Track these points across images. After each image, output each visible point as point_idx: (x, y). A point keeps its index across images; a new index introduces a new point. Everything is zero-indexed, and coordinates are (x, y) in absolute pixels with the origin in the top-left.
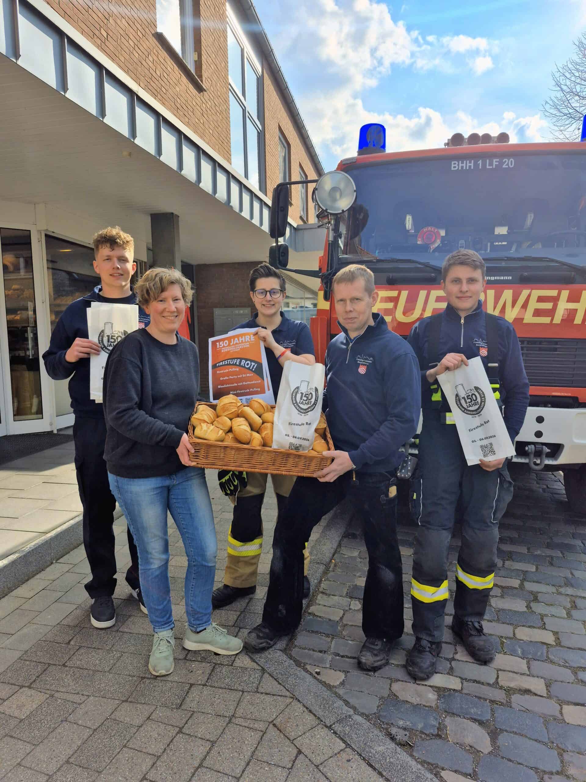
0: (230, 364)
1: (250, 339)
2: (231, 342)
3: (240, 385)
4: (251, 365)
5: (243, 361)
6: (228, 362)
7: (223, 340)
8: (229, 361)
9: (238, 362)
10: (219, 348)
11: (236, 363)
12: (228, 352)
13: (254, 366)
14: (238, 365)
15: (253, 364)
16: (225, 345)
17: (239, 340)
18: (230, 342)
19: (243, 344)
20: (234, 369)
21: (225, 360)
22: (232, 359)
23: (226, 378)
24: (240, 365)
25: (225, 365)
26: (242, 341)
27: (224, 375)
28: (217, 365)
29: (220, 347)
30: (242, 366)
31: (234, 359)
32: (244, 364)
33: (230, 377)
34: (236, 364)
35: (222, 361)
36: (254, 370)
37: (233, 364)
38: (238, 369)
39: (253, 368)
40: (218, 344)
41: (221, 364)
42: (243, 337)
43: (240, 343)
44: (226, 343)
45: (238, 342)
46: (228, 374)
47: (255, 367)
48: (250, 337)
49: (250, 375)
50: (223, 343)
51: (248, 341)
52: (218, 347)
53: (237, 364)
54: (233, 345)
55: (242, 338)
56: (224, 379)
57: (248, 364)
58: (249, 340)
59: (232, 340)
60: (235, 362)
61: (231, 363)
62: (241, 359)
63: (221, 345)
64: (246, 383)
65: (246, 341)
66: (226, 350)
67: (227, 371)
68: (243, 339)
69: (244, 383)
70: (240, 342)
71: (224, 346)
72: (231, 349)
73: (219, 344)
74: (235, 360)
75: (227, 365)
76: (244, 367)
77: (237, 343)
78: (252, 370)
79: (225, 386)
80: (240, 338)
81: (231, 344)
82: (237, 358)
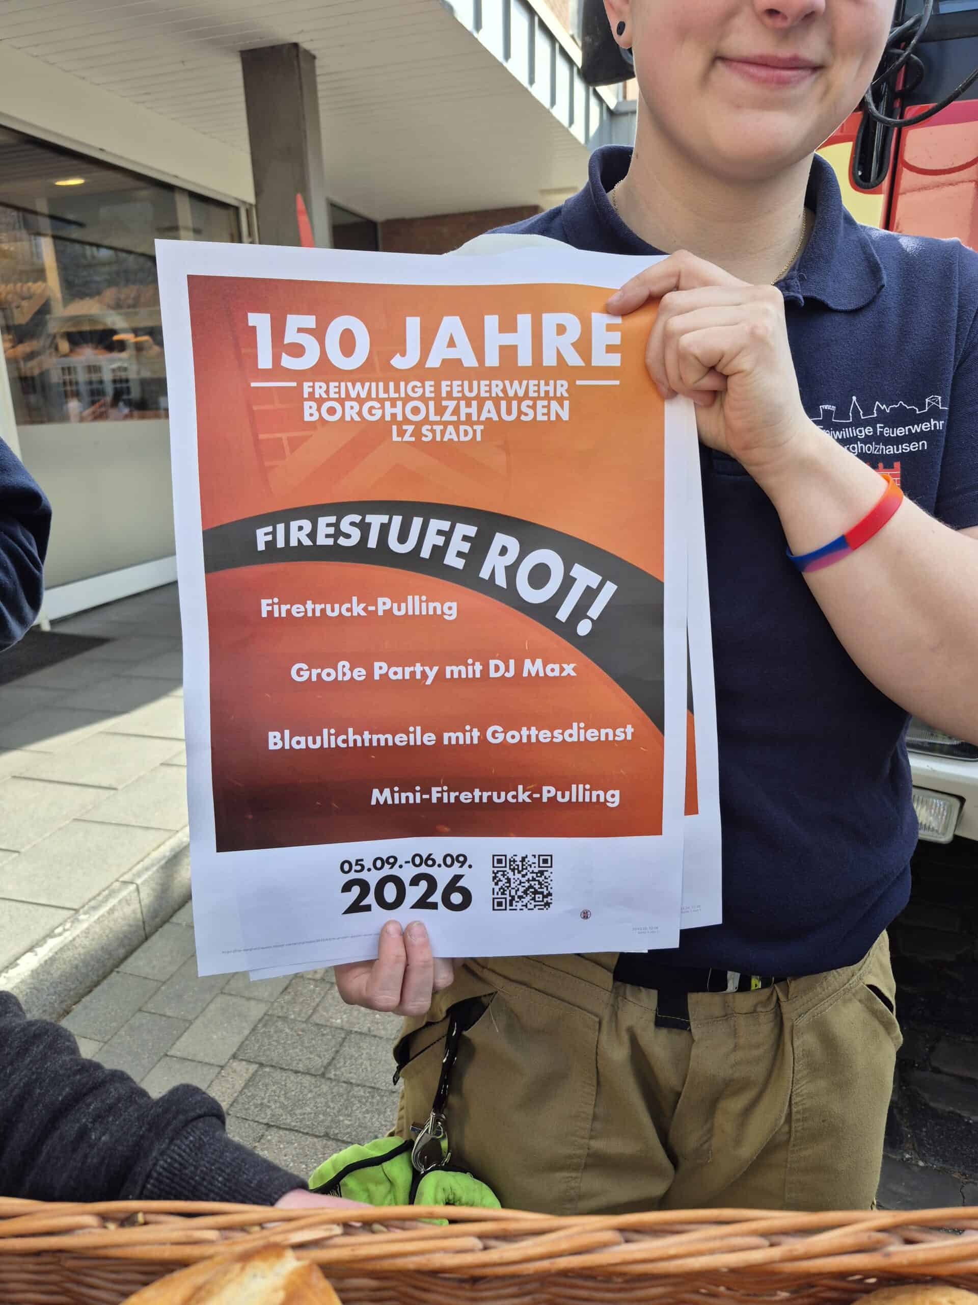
0: (382, 555)
1: (583, 346)
2: (400, 346)
3: (457, 748)
4: (568, 582)
5: (500, 540)
6: (364, 527)
7: (322, 300)
8: (376, 521)
9: (458, 544)
11: (439, 552)
12: (367, 436)
13: (590, 594)
14: (450, 573)
15: (585, 577)
16: (337, 359)
17: (477, 337)
18: (387, 337)
19: (516, 388)
20: (415, 605)
21: (340, 509)
22: (408, 510)
23: (344, 671)
24: (469, 577)
25: (335, 553)
26: (509, 352)
28: (262, 537)
29: (288, 362)
30: (488, 587)
31: (430, 510)
32: (511, 571)
33: (380, 668)
35: (313, 513)
36: (584, 628)
37: (411, 561)
38: (450, 611)
39: (580, 612)
40: (260, 321)
41: (298, 532)
42: (524, 321)
43: (483, 373)
44: (348, 343)
45: (470, 361)
47: (595, 611)
48: (587, 330)
49: (554, 669)
51: (562, 369)
52: (265, 361)
55: (508, 326)
56: (328, 674)
57: (539, 576)
58: (574, 359)
59: (413, 326)
60: (433, 539)
61: (394, 544)
62: (488, 523)
63: (297, 350)
64: (513, 737)
65: (549, 360)
66: (351, 412)
67: (357, 608)
68: (522, 339)
69: (496, 735)
70: (492, 359)
71: (324, 369)
72: (408, 412)
73: (278, 331)
74: (436, 524)
75: (360, 553)
76: (510, 596)
77: (452, 368)
78: (567, 630)
79: (327, 739)
80: (491, 322)
81: (398, 362)
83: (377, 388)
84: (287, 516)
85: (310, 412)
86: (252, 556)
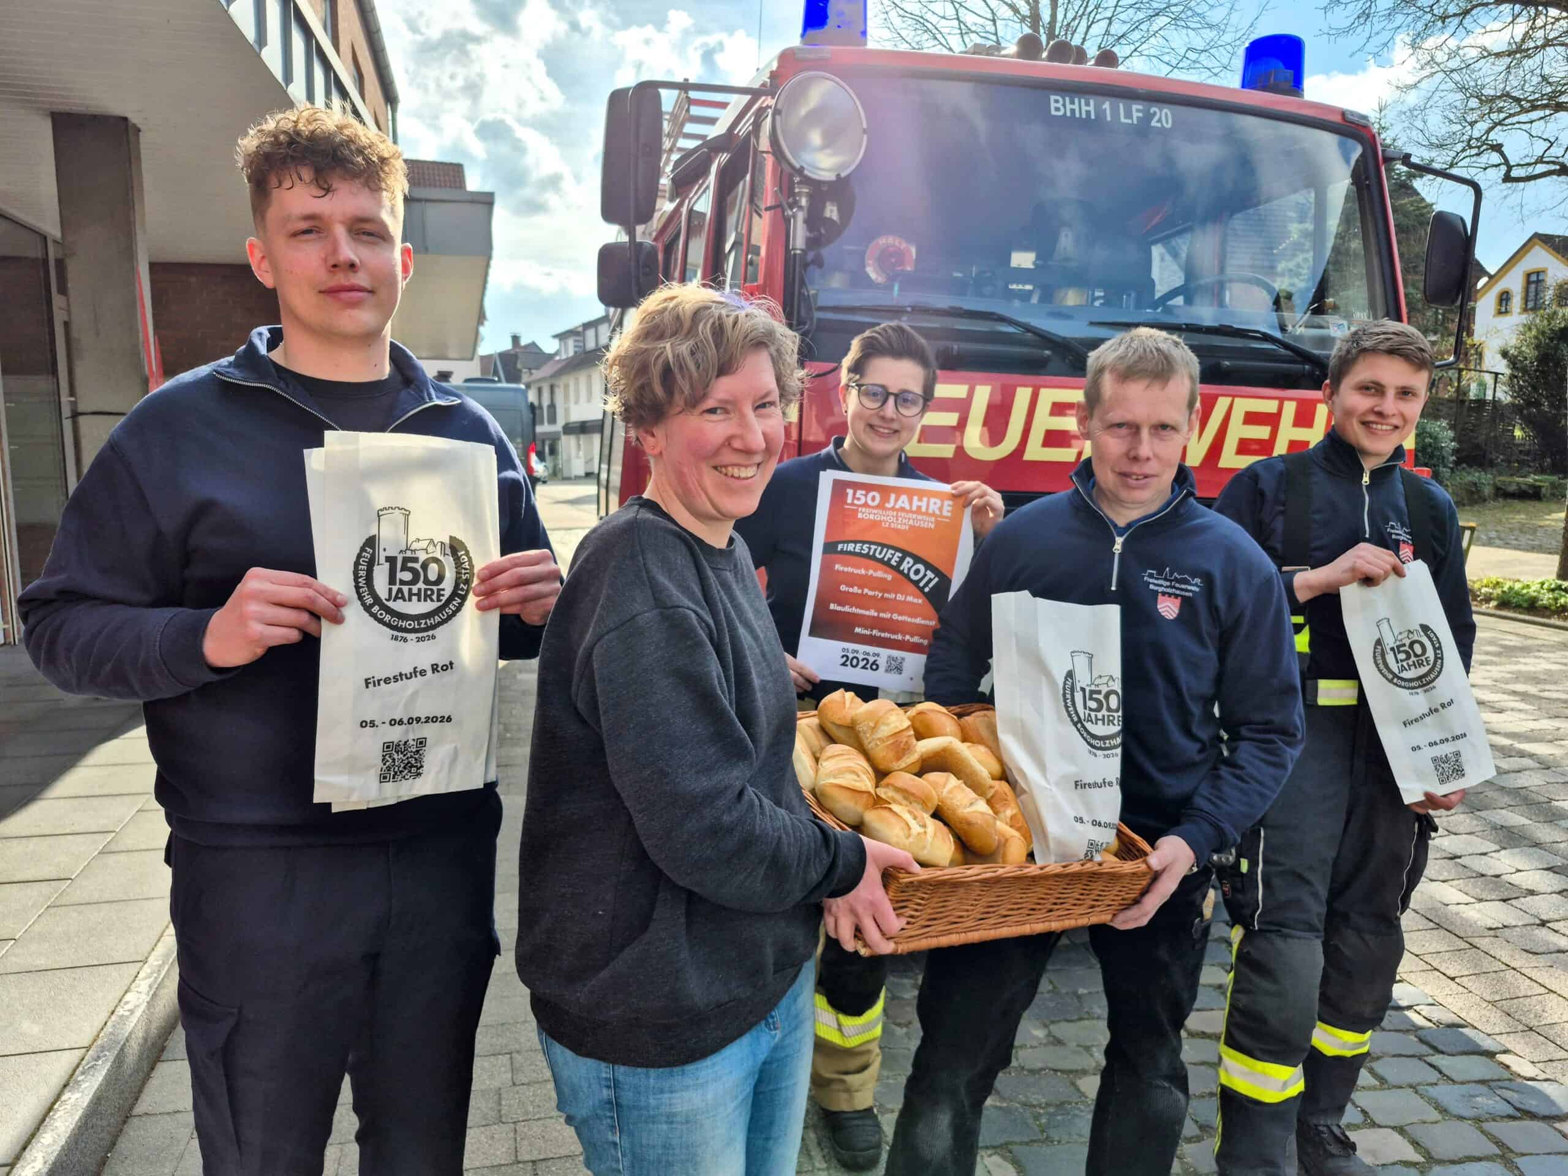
0: (873, 558)
1: (941, 509)
2: (888, 501)
3: (883, 619)
4: (925, 575)
5: (908, 559)
6: (870, 549)
7: (868, 488)
8: (873, 547)
9: (896, 558)
10: (852, 504)
11: (890, 559)
12: (875, 524)
13: (930, 580)
14: (891, 567)
15: (930, 575)
16: (870, 502)
17: (911, 502)
18: (885, 499)
19: (920, 517)
20: (879, 574)
21: (864, 542)
22: (883, 546)
23: (855, 590)
24: (897, 569)
25: (860, 555)
26: (919, 508)
27: (852, 580)
28: (840, 547)
29: (856, 502)
30: (902, 572)
31: (889, 547)
32: (909, 569)
33: (866, 591)
34: (887, 564)
35: (855, 542)
36: (927, 590)
37: (881, 561)
38: (889, 577)
39: (927, 584)
40: (850, 492)
41: (851, 547)
42: (925, 499)
43: (911, 512)
44: (873, 499)
45: (907, 507)
46: (863, 581)
47: (931, 585)
48: (942, 505)
49: (915, 601)
50: (866, 496)
51: (933, 514)
52: (849, 501)
53: (893, 563)
54: (893, 509)
55: (920, 500)
56: (851, 590)
57: (917, 572)
58: (937, 512)
59: (893, 497)
60: (889, 555)
61: (877, 555)
62: (906, 554)
63: (859, 499)
64: (901, 618)
65: (930, 511)
66: (872, 517)
67: (863, 572)
68: (924, 505)
69: (895, 617)
70: (914, 508)
71: (866, 505)
72: (888, 519)
73: (854, 494)
74: (891, 551)
75: (867, 556)
76: (907, 576)
77: (902, 509)
78: (921, 589)
79: (847, 609)
80: (915, 498)
81: (888, 505)
82: (897, 549)
83: (880, 512)
84: (848, 542)
85: (860, 516)
86: (836, 552)
